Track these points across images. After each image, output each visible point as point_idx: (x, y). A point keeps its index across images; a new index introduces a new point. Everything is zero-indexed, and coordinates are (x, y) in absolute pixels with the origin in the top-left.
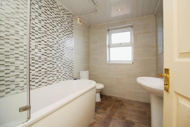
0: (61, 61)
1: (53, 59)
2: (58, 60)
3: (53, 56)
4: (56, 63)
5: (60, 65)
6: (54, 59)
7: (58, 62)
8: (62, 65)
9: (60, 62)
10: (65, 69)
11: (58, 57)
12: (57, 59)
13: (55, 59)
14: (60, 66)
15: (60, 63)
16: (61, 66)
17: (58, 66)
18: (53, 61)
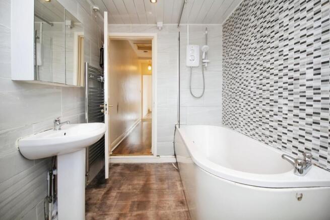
0: (290, 98)
1: (272, 93)
2: (282, 96)
3: (272, 89)
4: (277, 102)
5: (285, 109)
6: (273, 95)
7: (282, 101)
8: (292, 109)
9: (286, 101)
10: (302, 122)
11: (281, 90)
12: (279, 93)
13: (276, 94)
14: (287, 112)
15: (287, 104)
16: (289, 111)
17: (280, 110)
18: (271, 98)
